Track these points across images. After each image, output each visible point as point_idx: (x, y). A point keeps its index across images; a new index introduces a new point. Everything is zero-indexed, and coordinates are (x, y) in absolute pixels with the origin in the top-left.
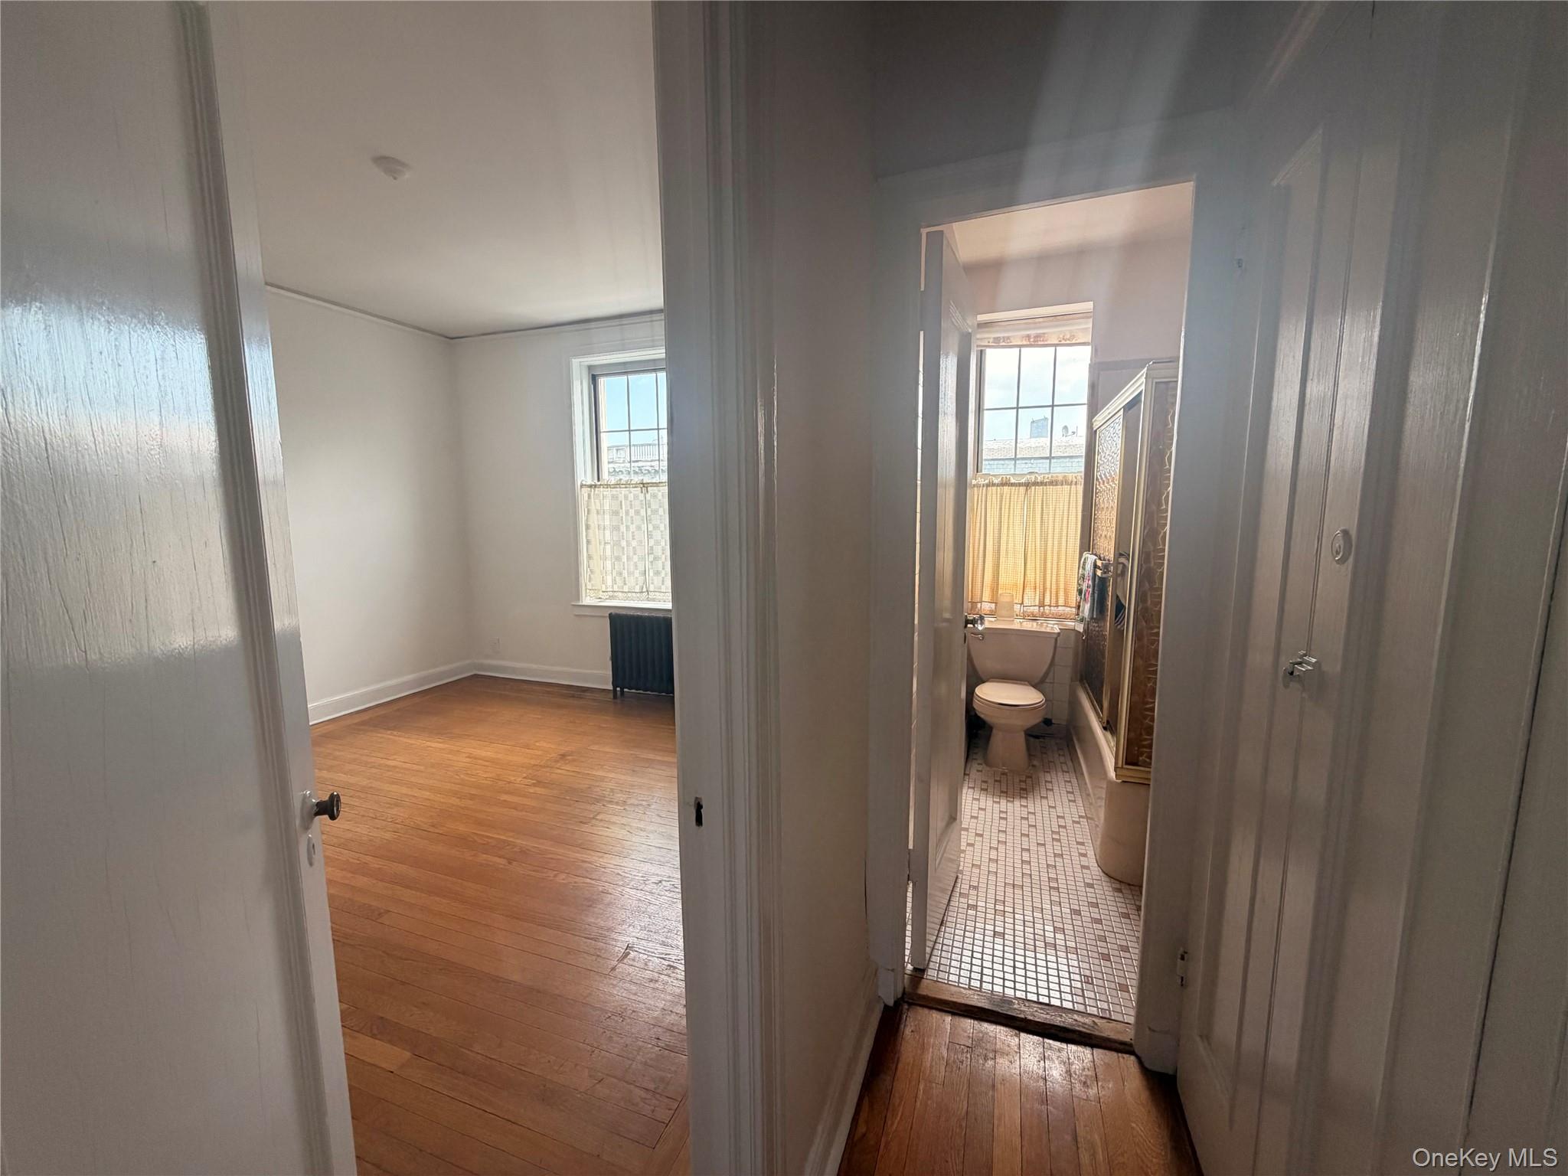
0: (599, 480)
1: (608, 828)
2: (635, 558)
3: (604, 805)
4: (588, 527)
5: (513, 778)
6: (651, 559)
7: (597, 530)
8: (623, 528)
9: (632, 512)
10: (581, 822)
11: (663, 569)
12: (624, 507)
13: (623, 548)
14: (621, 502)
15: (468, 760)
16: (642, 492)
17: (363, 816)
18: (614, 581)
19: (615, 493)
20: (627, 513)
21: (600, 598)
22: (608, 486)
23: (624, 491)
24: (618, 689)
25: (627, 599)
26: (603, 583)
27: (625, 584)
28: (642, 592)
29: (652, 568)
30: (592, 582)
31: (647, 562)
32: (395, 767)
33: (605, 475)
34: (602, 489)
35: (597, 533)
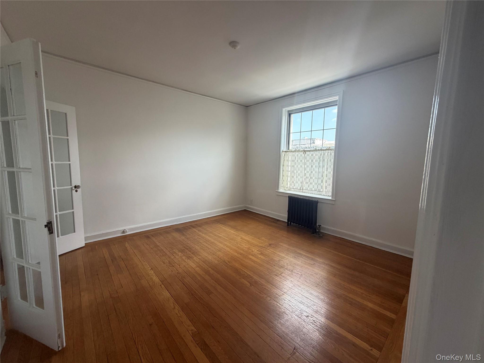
0: (288, 149)
1: (286, 281)
2: (299, 177)
3: (284, 270)
4: (283, 165)
5: (254, 250)
6: (305, 178)
7: (286, 167)
8: (296, 166)
9: (299, 161)
10: (276, 275)
11: (309, 181)
12: (296, 159)
13: (295, 173)
14: (296, 157)
15: (241, 239)
16: (304, 154)
17: (211, 252)
18: (291, 184)
19: (294, 154)
20: (297, 161)
21: (285, 190)
22: (291, 151)
23: (297, 153)
24: (289, 222)
25: (295, 191)
26: (287, 185)
27: (294, 186)
28: (300, 189)
29: (305, 181)
30: (283, 184)
31: (303, 179)
32: (221, 237)
33: (291, 148)
34: (289, 153)
35: (286, 168)
